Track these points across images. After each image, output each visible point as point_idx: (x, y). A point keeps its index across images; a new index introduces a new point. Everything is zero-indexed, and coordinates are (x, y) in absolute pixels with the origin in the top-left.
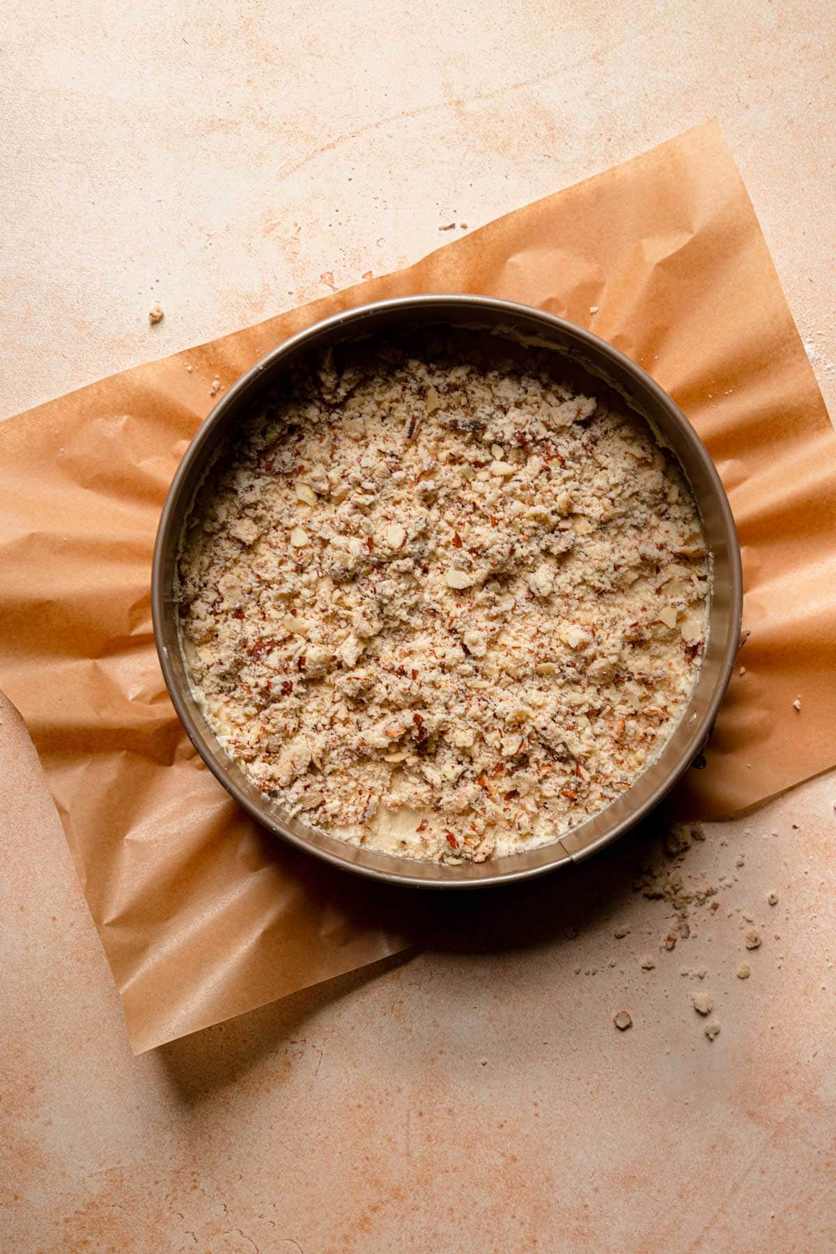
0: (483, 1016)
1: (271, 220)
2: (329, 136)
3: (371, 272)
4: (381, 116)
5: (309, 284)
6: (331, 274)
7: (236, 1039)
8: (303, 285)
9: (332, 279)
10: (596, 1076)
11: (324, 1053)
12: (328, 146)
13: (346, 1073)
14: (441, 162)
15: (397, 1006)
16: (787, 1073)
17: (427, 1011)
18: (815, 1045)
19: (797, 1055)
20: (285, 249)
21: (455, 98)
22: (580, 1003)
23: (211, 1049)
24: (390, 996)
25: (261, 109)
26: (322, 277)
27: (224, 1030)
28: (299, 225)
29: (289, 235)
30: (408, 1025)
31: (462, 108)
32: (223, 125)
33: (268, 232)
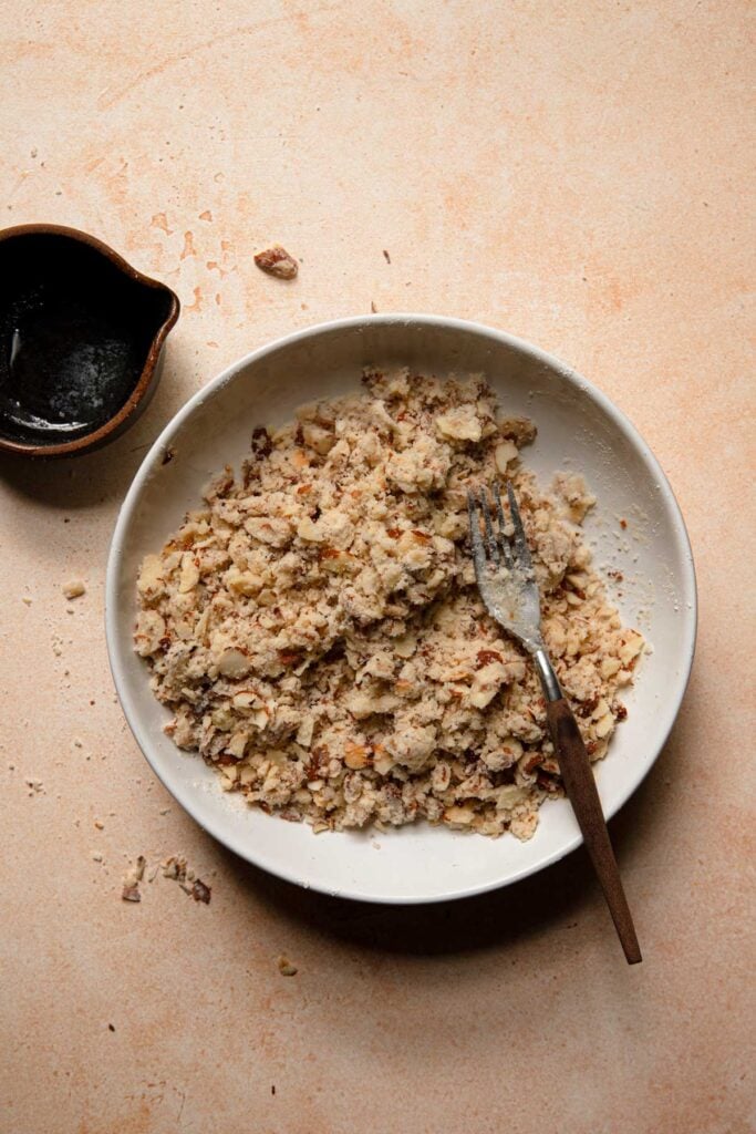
0: (366, 1045)
1: (92, 155)
2: (155, 58)
3: (208, 212)
4: (214, 33)
5: (139, 228)
6: (164, 215)
7: (86, 1085)
8: (133, 229)
9: (165, 221)
10: (495, 1111)
11: (186, 1095)
12: (155, 70)
13: (212, 1117)
14: (284, 84)
15: (267, 1039)
16: (712, 1098)
17: (301, 1043)
18: (742, 1066)
19: (722, 1078)
20: (110, 188)
21: (296, 11)
22: (474, 1026)
23: (57, 1097)
24: (260, 1027)
25: (77, 29)
26: (154, 219)
27: (72, 1074)
28: (126, 161)
29: (115, 172)
30: (281, 1060)
31: (305, 23)
32: (33, 48)
33: (90, 170)
